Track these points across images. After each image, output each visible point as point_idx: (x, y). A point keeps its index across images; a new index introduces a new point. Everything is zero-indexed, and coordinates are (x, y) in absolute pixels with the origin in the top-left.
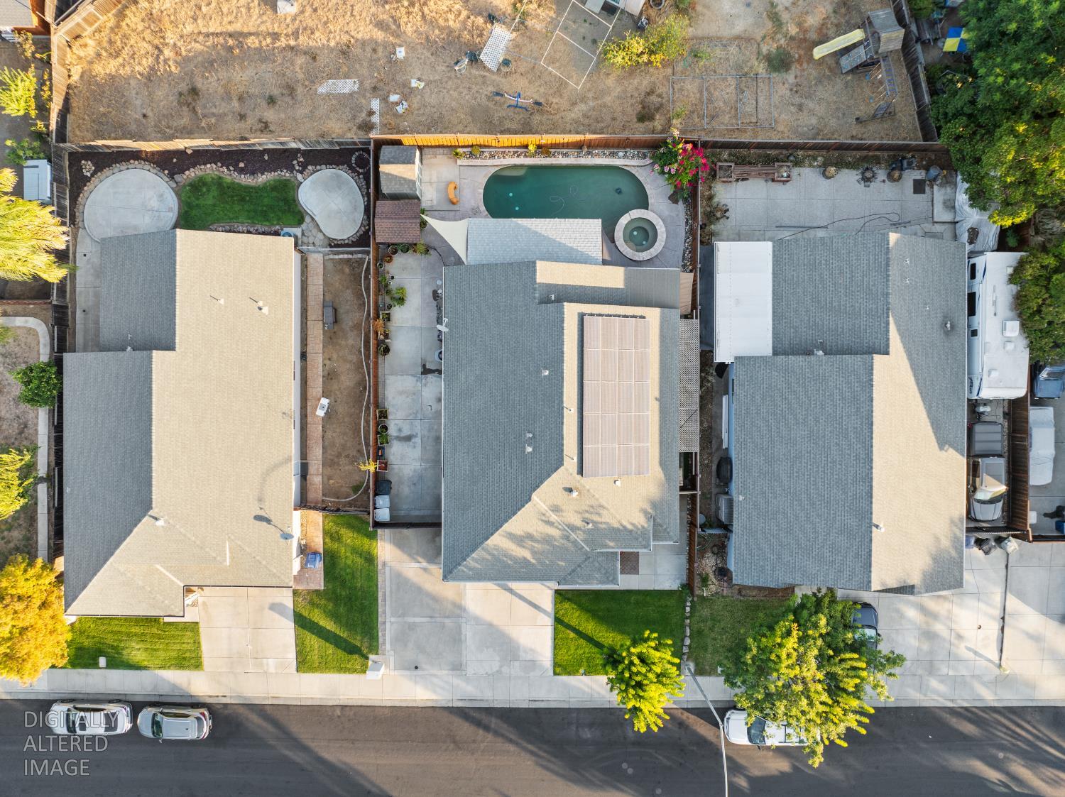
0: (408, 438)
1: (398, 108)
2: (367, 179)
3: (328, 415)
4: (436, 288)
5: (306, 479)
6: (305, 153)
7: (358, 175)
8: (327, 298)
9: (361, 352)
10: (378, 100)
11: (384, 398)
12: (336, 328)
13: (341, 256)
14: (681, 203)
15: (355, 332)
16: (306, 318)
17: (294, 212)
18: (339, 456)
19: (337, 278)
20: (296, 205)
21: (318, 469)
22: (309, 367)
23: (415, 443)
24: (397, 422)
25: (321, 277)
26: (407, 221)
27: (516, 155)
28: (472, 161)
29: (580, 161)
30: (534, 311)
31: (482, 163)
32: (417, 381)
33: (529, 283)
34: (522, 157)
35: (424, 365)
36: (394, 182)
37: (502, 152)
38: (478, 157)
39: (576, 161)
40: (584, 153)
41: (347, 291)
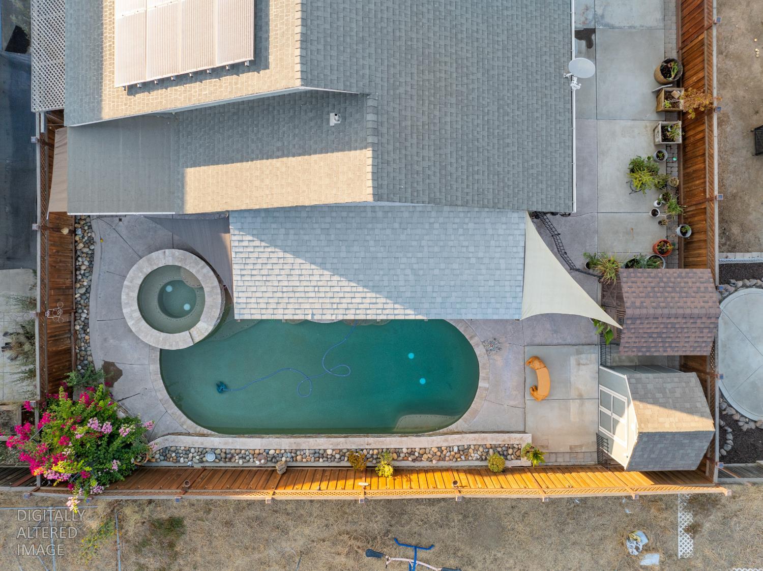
1: (645, 541)
10: (680, 554)
14: (98, 365)
19: (753, 217)
26: (651, 311)
27: (417, 454)
28: (503, 441)
29: (291, 444)
30: (378, 80)
31: (483, 439)
32: (603, 16)
33: (391, 148)
34: (405, 450)
35: (590, 45)
36: (678, 395)
37: (444, 460)
38: (491, 451)
39: (298, 444)
40: (284, 459)
41: (735, 191)
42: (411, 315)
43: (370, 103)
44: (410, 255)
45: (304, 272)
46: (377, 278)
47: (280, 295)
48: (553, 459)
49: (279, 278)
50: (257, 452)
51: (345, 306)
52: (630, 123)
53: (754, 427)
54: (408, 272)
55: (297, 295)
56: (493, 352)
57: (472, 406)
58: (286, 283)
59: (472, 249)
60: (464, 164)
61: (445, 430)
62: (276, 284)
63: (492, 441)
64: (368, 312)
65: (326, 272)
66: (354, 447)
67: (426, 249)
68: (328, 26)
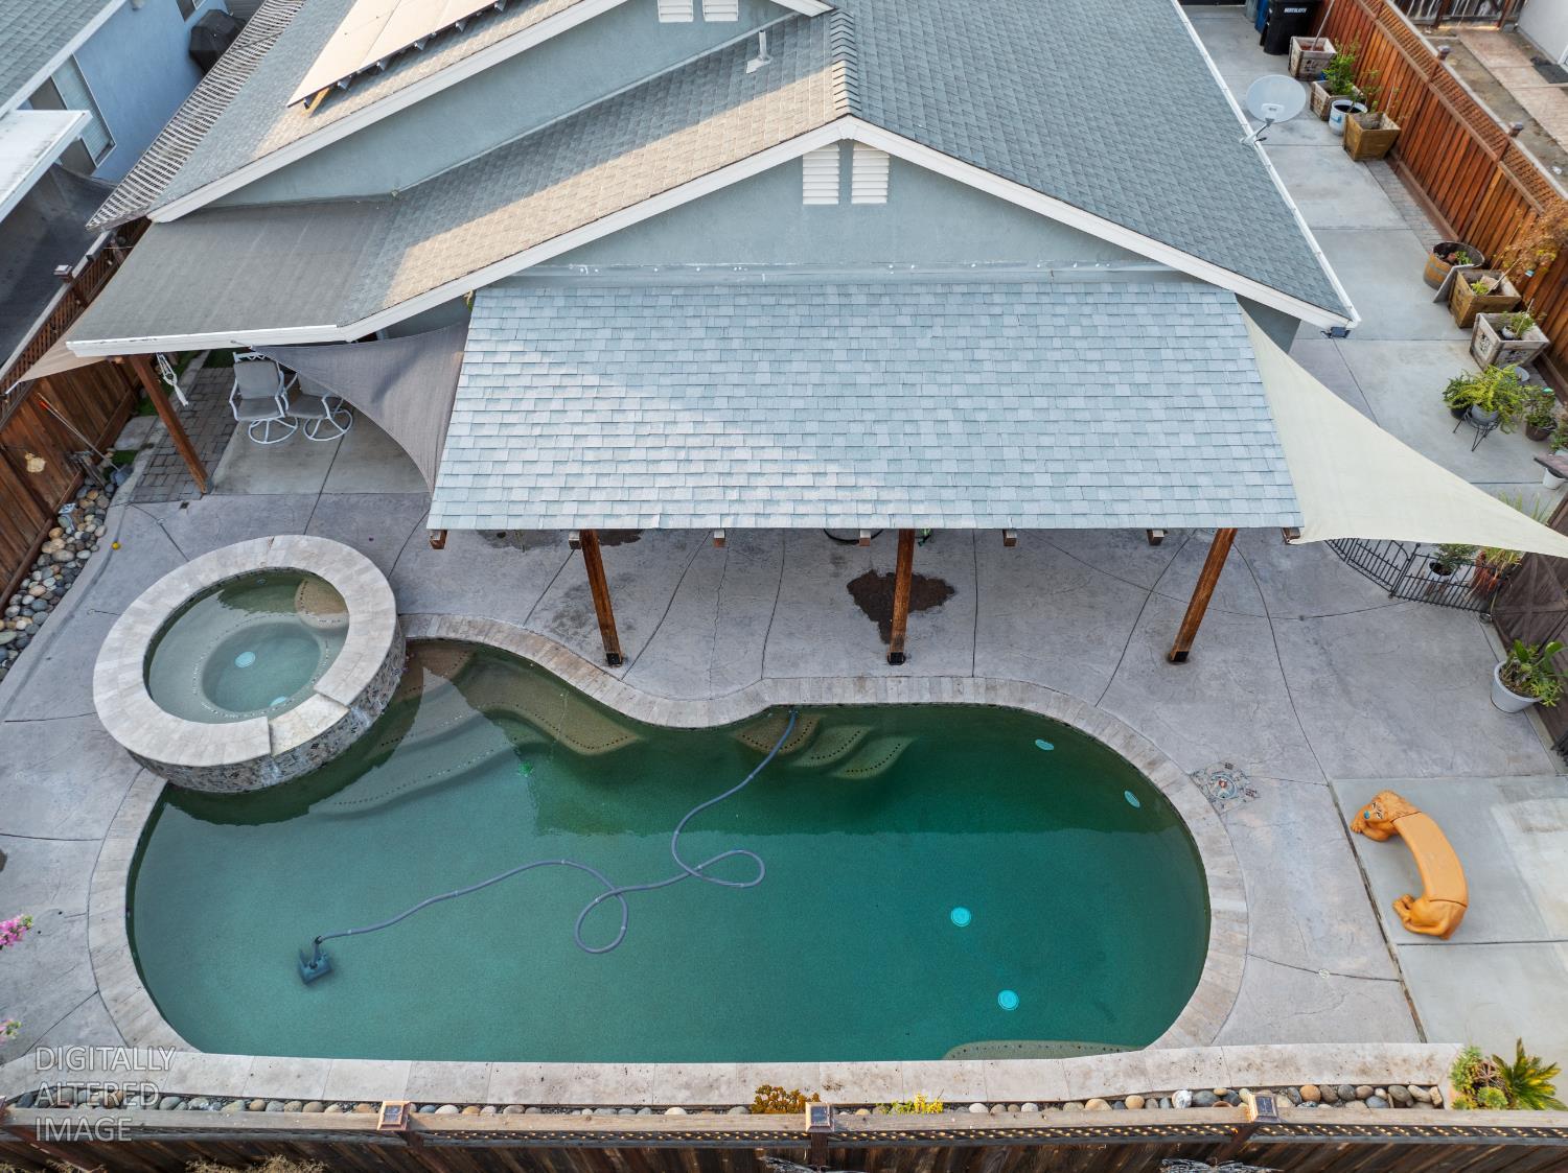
21: (1508, 75)
44: (946, 378)
46: (857, 428)
49: (579, 430)
52: (1410, 344)
54: (945, 415)
55: (625, 468)
56: (1234, 803)
58: (595, 442)
59: (1113, 366)
60: (1062, 155)
62: (567, 443)
63: (1320, 1073)
64: (833, 509)
67: (988, 366)
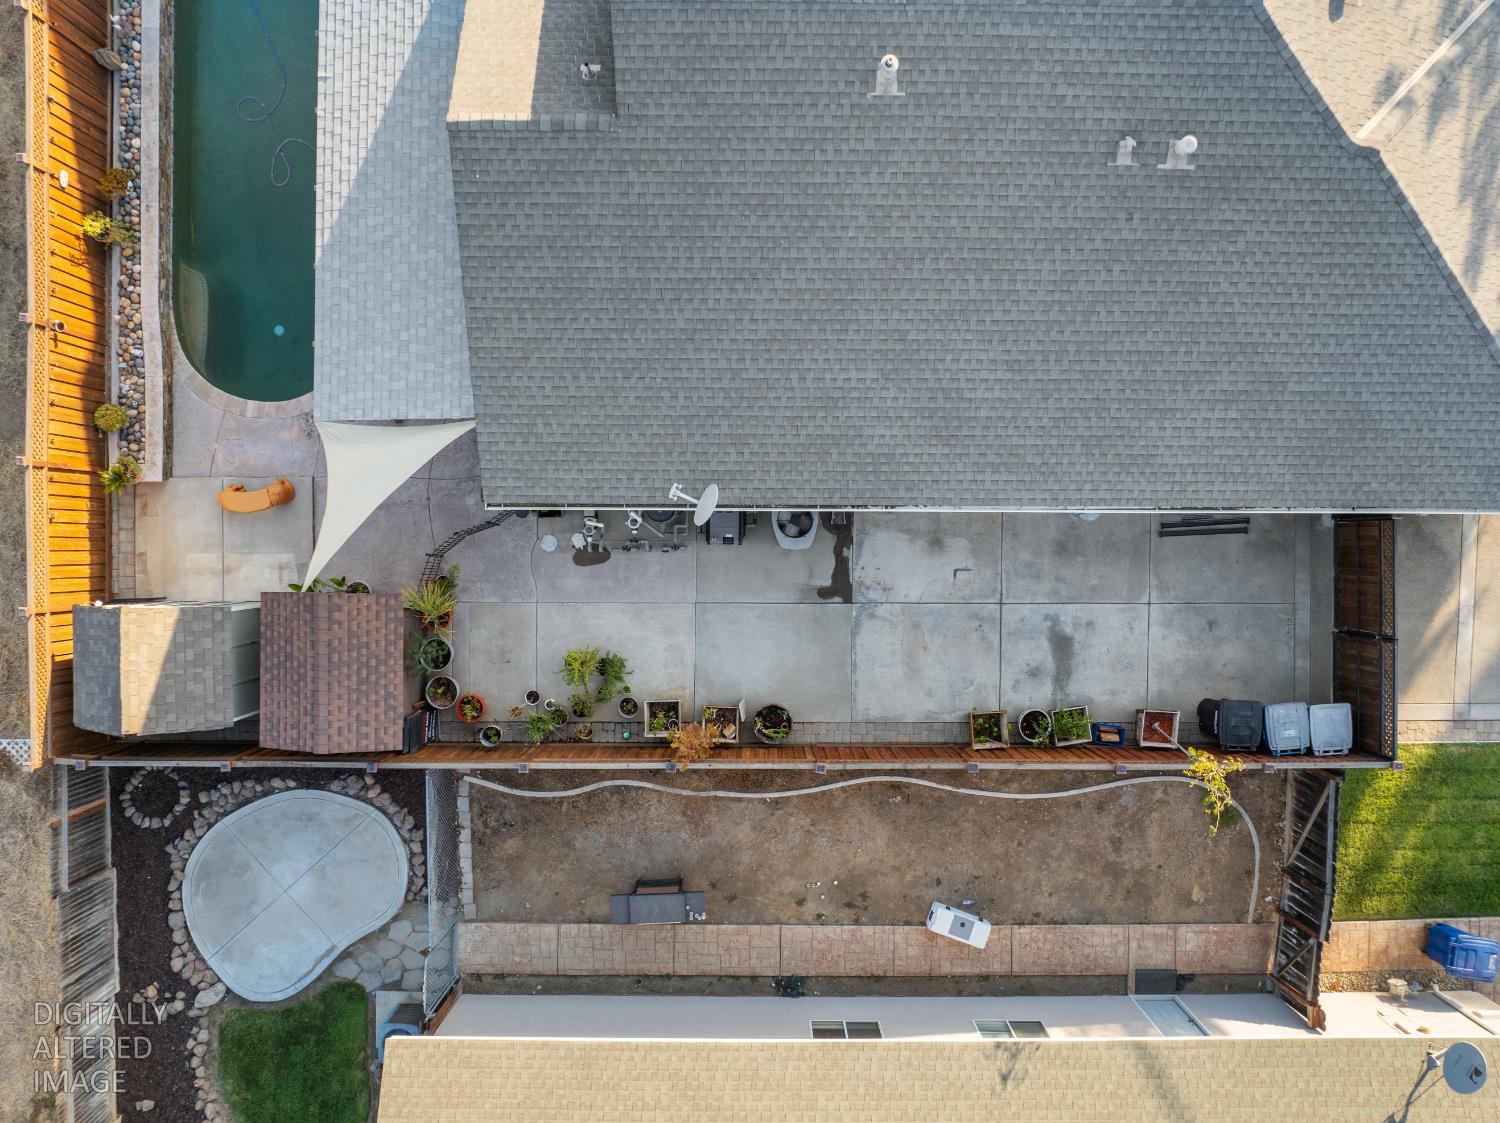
0: (1062, 645)
2: (213, 779)
3: (982, 906)
4: (570, 554)
5: (1191, 977)
6: (132, 980)
7: (200, 806)
8: (604, 909)
9: (776, 801)
11: (928, 724)
12: (699, 882)
13: (465, 864)
15: (712, 818)
16: (668, 976)
17: (324, 1017)
18: (1115, 871)
19: (534, 877)
20: (304, 1007)
21: (1159, 939)
22: (825, 969)
23: (1076, 626)
24: (1007, 684)
25: (533, 929)
26: (323, 637)
27: (130, 288)
28: (150, 434)
29: (151, 77)
30: (641, 132)
31: (154, 401)
32: (872, 616)
33: (537, 155)
34: (137, 268)
35: (824, 593)
36: (190, 686)
37: (122, 334)
38: (133, 412)
39: (149, 90)
40: (125, 66)
41: (578, 845)
42: (321, 240)
43: (604, 118)
44: (414, 232)
45: (390, 60)
46: (380, 180)
47: (356, 24)
48: (125, 523)
49: (382, 22)
50: (137, 21)
51: (337, 130)
52: (690, 660)
53: (173, 866)
54: (389, 230)
55: (356, 52)
56: (302, 425)
57: (216, 389)
58: (373, 33)
59: (422, 332)
60: (532, 293)
61: (177, 344)
62: (373, 16)
63: (151, 416)
64: (328, 169)
65: (389, 95)
66: (143, 183)
67: (423, 257)
68: (714, 40)
